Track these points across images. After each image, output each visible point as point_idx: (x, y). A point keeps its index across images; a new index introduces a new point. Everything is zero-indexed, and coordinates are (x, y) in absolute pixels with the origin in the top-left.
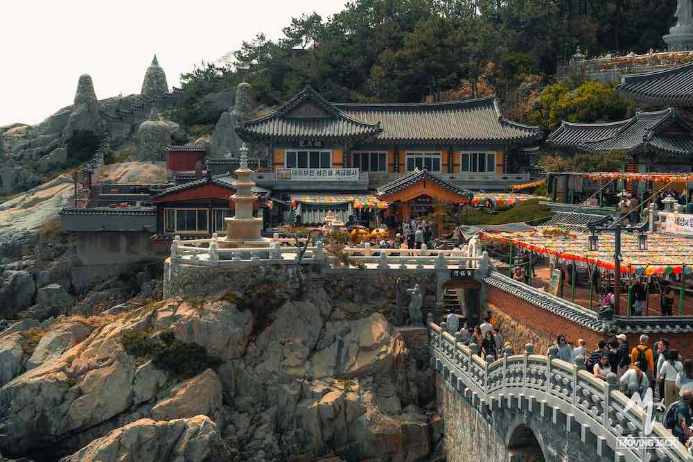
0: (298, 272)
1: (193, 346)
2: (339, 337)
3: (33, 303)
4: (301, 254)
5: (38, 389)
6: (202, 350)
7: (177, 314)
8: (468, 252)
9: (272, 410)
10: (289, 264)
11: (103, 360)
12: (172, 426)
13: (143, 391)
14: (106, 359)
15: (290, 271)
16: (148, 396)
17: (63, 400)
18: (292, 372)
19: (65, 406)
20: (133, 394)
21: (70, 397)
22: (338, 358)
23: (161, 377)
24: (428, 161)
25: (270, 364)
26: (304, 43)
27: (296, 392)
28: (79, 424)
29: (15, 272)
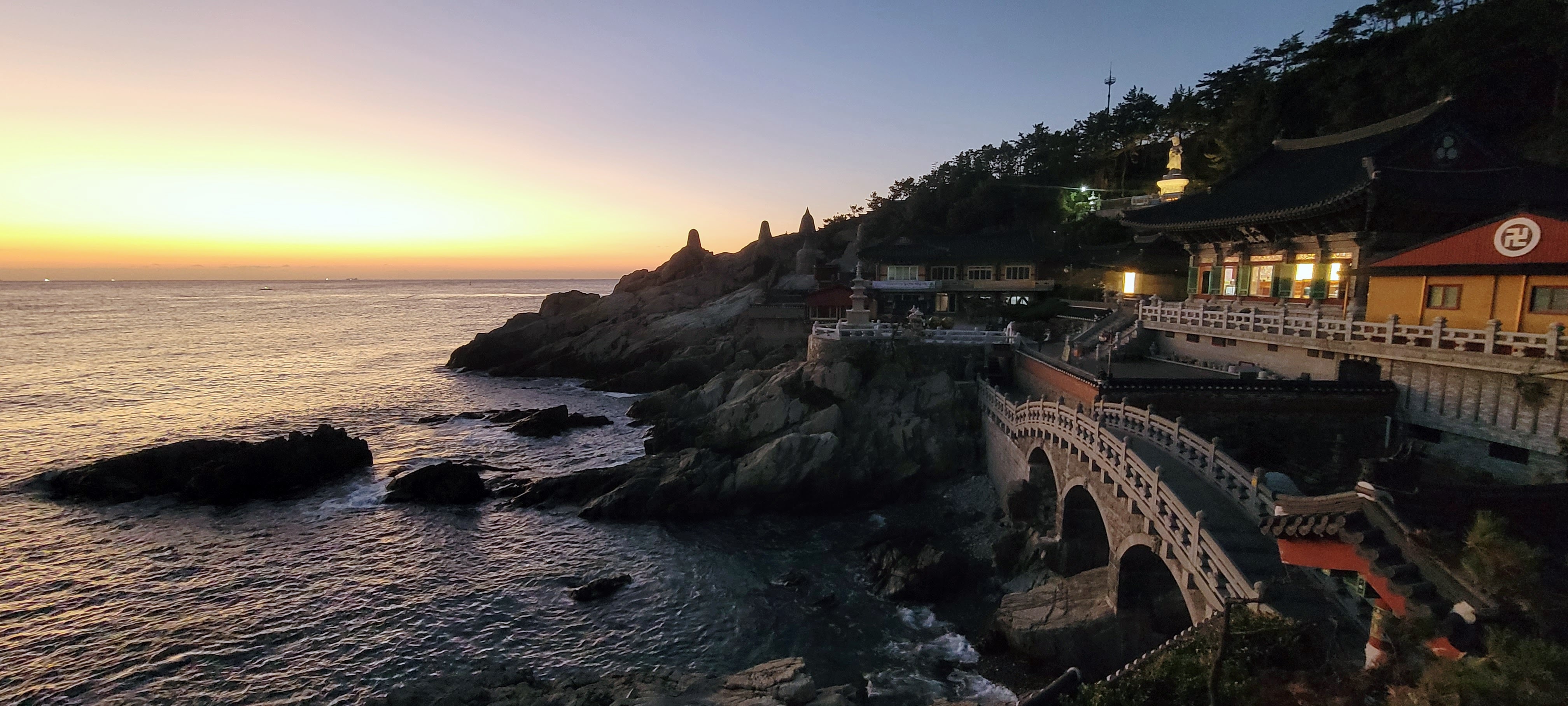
0: (892, 345)
2: (917, 387)
3: (733, 361)
4: (895, 333)
5: (733, 412)
6: (830, 392)
7: (816, 369)
8: (1006, 333)
9: (874, 432)
10: (886, 339)
12: (812, 437)
13: (794, 416)
14: (772, 396)
15: (887, 344)
16: (797, 419)
17: (747, 419)
18: (887, 408)
19: (747, 424)
20: (788, 417)
21: (751, 418)
22: (917, 400)
23: (804, 407)
24: (983, 272)
25: (873, 403)
26: (902, 196)
29: (722, 343)
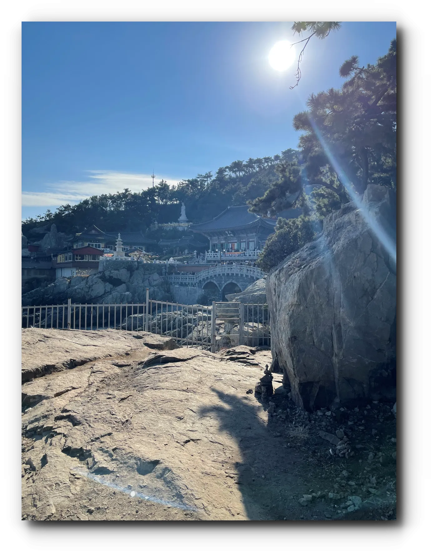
0: (137, 263)
1: (118, 279)
2: (148, 278)
6: (120, 280)
9: (137, 294)
10: (136, 261)
11: (96, 283)
13: (108, 289)
16: (109, 290)
18: (141, 285)
20: (105, 290)
21: (90, 291)
22: (149, 282)
23: (111, 286)
25: (135, 283)
27: (143, 289)
28: (93, 297)
